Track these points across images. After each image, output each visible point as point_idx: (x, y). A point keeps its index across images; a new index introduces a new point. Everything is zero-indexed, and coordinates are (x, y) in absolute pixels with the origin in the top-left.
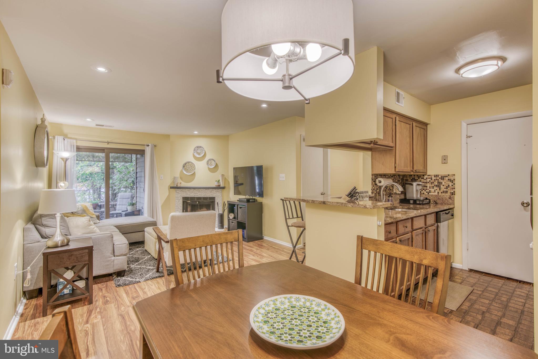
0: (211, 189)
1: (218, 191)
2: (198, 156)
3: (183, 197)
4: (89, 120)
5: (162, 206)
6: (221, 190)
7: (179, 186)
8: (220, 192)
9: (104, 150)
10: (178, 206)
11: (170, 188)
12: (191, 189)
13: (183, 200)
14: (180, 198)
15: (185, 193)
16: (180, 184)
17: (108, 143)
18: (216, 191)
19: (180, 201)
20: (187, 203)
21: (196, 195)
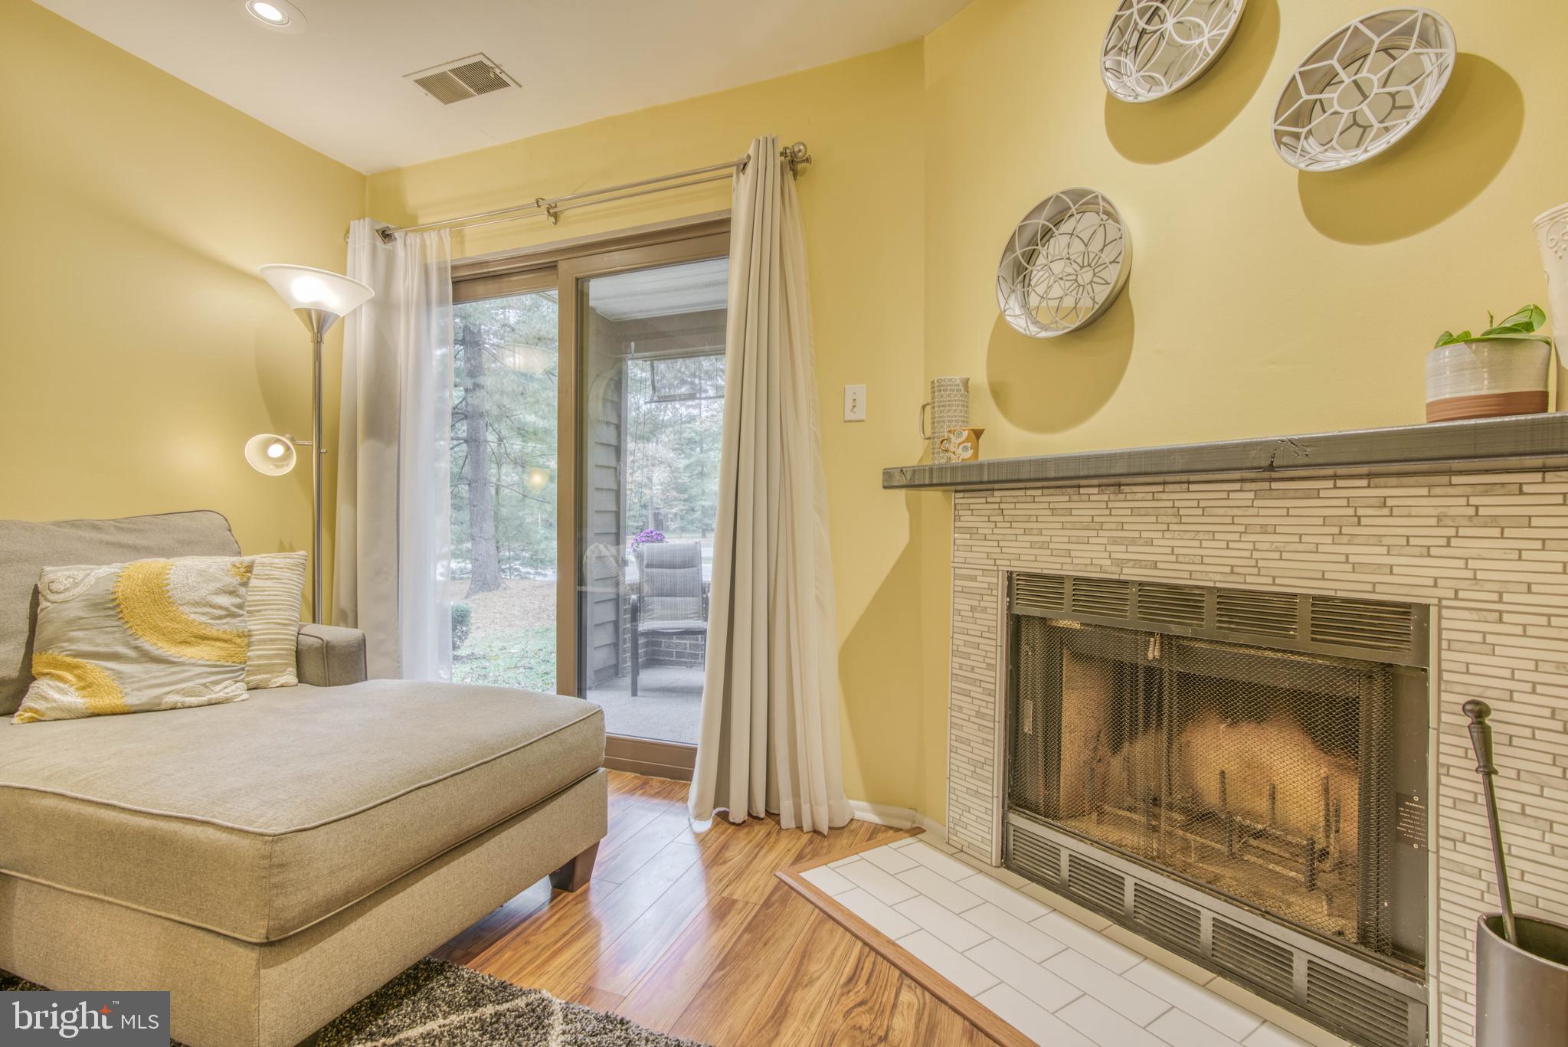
1: (1492, 506)
3: (1009, 576)
7: (963, 457)
9: (553, 267)
10: (967, 656)
11: (890, 480)
12: (1082, 491)
13: (1009, 608)
14: (982, 582)
15: (1027, 532)
16: (969, 444)
17: (556, 216)
18: (1457, 507)
19: (984, 610)
20: (1056, 638)
21: (1138, 563)
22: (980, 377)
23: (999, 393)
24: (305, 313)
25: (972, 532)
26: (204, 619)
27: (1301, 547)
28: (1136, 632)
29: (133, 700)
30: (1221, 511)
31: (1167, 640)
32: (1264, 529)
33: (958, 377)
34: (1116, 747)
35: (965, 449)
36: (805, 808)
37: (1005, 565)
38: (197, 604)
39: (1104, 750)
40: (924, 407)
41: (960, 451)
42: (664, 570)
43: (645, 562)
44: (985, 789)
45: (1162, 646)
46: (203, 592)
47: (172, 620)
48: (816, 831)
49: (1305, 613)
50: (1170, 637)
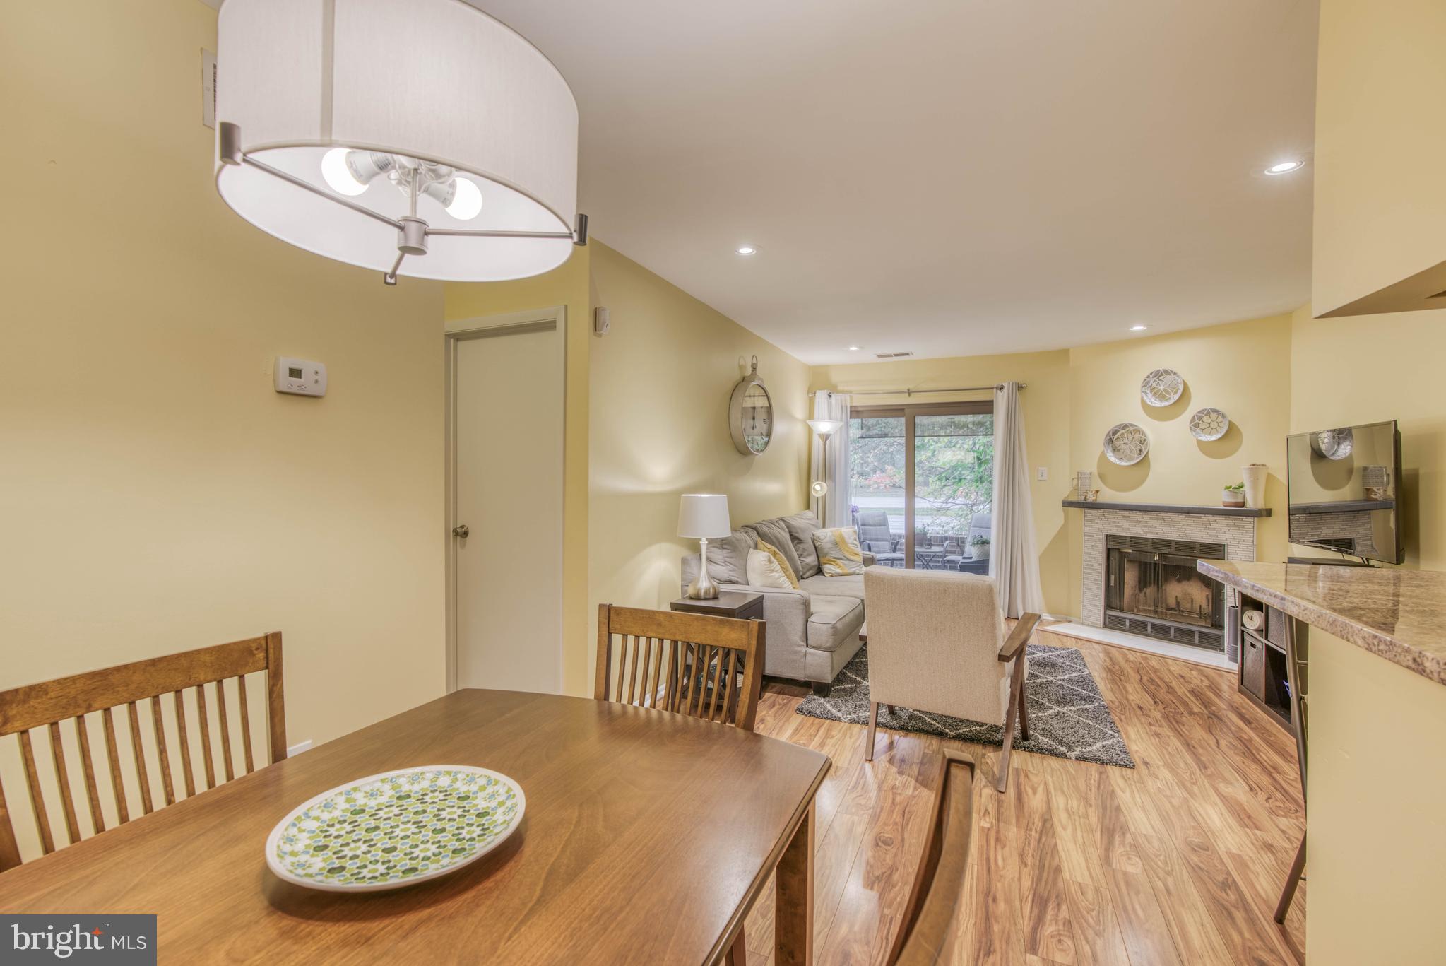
0: (1210, 517)
1: (1238, 523)
2: (1158, 404)
3: (1107, 536)
4: (854, 348)
5: (1042, 558)
6: (1250, 519)
7: (1091, 499)
8: (1249, 527)
9: (901, 410)
10: (1090, 561)
11: (1066, 504)
13: (1107, 546)
14: (1096, 537)
15: (1115, 522)
16: (1094, 495)
17: (909, 395)
19: (1097, 546)
20: (1122, 556)
21: (1152, 533)
22: (1094, 470)
23: (1102, 477)
24: (820, 436)
25: (1092, 521)
26: (854, 548)
27: (1196, 531)
28: (1151, 553)
30: (1176, 520)
32: (1188, 525)
33: (1088, 472)
34: (1141, 590)
37: (1105, 532)
38: (852, 543)
39: (1137, 591)
40: (1073, 479)
41: (1092, 497)
44: (1098, 604)
45: (1159, 557)
46: (851, 540)
47: (849, 548)
49: (1198, 547)
50: (1162, 554)
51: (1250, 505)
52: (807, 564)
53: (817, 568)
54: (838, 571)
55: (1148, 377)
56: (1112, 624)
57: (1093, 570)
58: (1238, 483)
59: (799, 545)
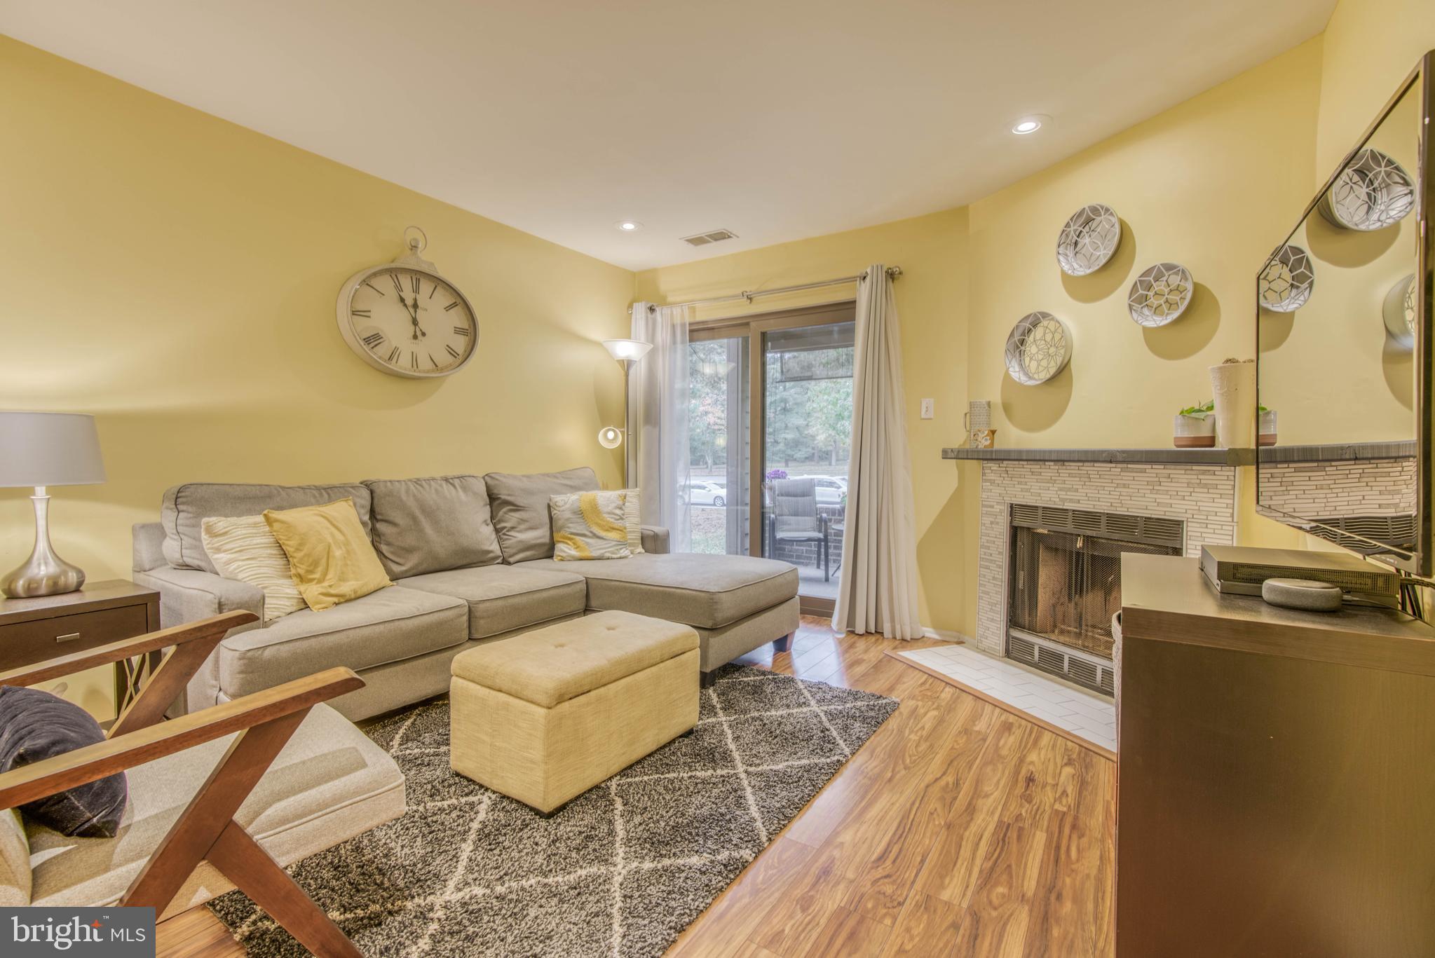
1: (1206, 479)
2: (1082, 270)
3: (1011, 506)
6: (1227, 471)
8: (1226, 485)
9: (747, 324)
10: (988, 548)
11: (946, 454)
12: (1047, 463)
13: (1011, 522)
14: (997, 508)
15: (1020, 483)
16: (988, 438)
17: (751, 299)
18: (1193, 478)
19: (997, 523)
20: (1036, 538)
21: (1071, 501)
22: (997, 399)
23: (1007, 408)
24: (622, 362)
25: (992, 482)
26: (612, 520)
27: (1139, 495)
28: (1071, 534)
29: (595, 554)
30: (1106, 477)
31: (1088, 539)
32: (1124, 486)
33: (984, 401)
34: (1071, 598)
35: (986, 440)
36: (898, 627)
37: (1009, 500)
38: (609, 513)
39: (1065, 599)
40: (966, 414)
41: (983, 441)
42: (790, 498)
43: (777, 493)
44: (997, 617)
45: (1084, 541)
46: (610, 508)
47: (602, 520)
48: (903, 640)
49: (1141, 524)
50: (1087, 536)
51: (1222, 444)
52: (521, 541)
53: (546, 548)
54: (574, 553)
55: (1068, 225)
56: (1014, 652)
57: (991, 561)
58: (1205, 402)
59: (512, 514)
